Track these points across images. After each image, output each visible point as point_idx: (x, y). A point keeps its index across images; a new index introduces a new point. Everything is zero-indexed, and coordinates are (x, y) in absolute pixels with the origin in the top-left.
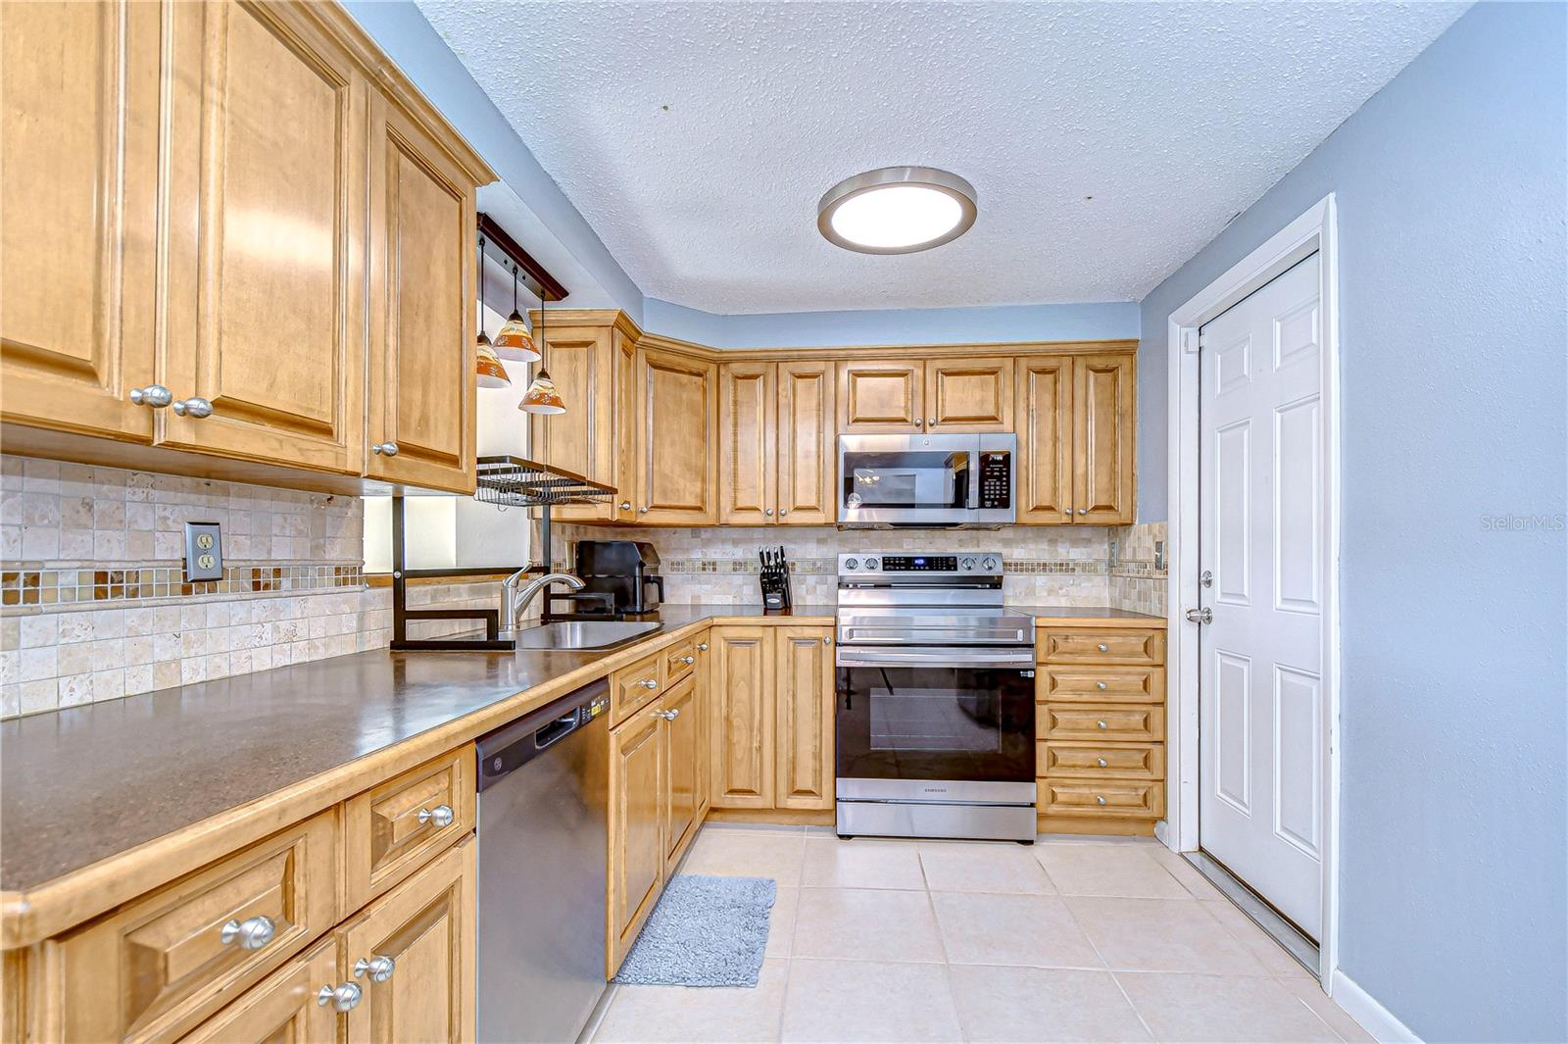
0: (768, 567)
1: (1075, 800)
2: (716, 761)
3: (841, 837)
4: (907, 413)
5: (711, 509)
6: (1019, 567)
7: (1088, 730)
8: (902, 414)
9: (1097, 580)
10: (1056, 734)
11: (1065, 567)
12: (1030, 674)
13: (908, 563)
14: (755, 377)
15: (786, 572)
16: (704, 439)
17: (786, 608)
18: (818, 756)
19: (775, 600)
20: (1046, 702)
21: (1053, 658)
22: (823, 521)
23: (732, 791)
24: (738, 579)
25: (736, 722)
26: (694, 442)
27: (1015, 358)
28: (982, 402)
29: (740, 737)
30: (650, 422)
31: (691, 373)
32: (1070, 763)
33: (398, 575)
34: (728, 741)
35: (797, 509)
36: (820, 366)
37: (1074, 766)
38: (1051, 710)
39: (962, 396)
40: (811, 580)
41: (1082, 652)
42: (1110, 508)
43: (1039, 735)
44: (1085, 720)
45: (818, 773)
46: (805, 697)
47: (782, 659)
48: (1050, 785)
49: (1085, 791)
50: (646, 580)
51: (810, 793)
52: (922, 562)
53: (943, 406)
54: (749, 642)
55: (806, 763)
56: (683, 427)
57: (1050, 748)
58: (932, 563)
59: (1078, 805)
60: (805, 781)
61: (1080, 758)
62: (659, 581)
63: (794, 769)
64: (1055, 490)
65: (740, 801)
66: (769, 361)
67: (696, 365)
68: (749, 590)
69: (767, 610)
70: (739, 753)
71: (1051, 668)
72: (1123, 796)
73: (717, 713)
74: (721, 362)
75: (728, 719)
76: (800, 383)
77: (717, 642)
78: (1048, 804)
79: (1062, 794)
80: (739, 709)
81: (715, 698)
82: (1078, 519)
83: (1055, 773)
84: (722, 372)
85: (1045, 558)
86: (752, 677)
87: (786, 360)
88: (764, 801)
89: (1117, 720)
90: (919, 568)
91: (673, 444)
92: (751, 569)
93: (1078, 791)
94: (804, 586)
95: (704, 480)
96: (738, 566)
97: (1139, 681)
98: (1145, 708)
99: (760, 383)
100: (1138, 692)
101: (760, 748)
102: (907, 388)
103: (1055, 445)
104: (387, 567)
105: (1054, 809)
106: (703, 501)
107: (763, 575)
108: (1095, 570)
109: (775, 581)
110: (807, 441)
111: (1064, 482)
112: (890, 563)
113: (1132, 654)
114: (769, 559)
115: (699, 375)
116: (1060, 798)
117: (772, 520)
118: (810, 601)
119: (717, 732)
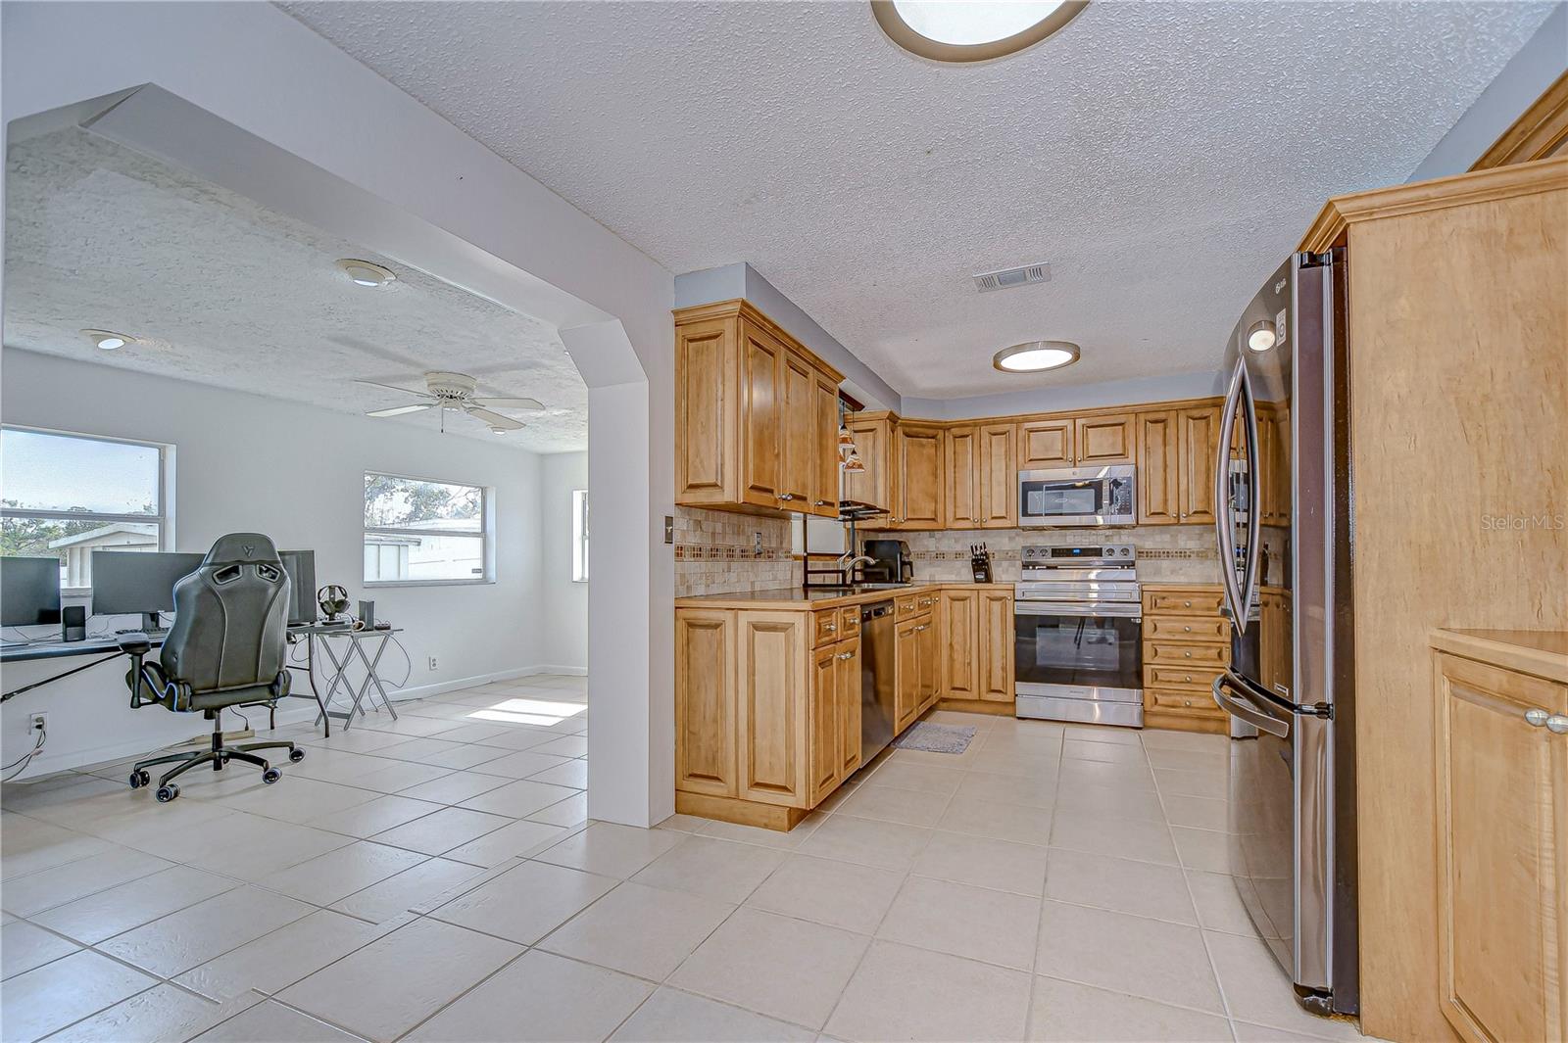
0: (976, 555)
1: (1170, 704)
2: (945, 670)
3: (1019, 718)
4: (1063, 454)
5: (940, 519)
6: (1149, 554)
7: (1179, 658)
8: (1060, 456)
9: (1209, 562)
10: (1157, 660)
11: (1183, 555)
12: (1138, 621)
13: (1069, 552)
14: (968, 436)
15: (988, 558)
16: (936, 476)
17: (988, 579)
18: (1004, 669)
19: (981, 576)
20: (1151, 640)
21: (1154, 611)
22: (1009, 526)
23: (954, 689)
24: (958, 564)
25: (956, 647)
26: (931, 479)
27: (1136, 414)
28: (1113, 445)
29: (958, 657)
30: (905, 469)
31: (928, 437)
32: (1168, 679)
33: (805, 554)
34: (951, 659)
35: (993, 518)
36: (1006, 427)
37: (1169, 681)
38: (1153, 645)
39: (1099, 441)
40: (1005, 564)
41: (1175, 607)
42: (1206, 512)
43: (1145, 660)
44: (1177, 652)
45: (1005, 680)
46: (996, 634)
47: (982, 610)
48: (1154, 693)
49: (1178, 698)
50: (903, 563)
51: (1000, 692)
52: (1078, 551)
53: (1088, 448)
54: (964, 599)
55: (997, 673)
56: (925, 469)
57: (1153, 670)
58: (1085, 552)
59: (1173, 707)
60: (997, 684)
61: (1174, 677)
62: (910, 564)
63: (990, 677)
64: (1166, 501)
65: (959, 695)
66: (975, 425)
67: (931, 432)
68: (964, 572)
69: (977, 581)
70: (958, 665)
71: (1153, 617)
72: (1204, 703)
73: (945, 643)
74: (946, 428)
75: (951, 644)
76: (994, 437)
77: (944, 598)
78: (1152, 706)
79: (1162, 700)
80: (958, 639)
81: (943, 633)
82: (1183, 521)
83: (1156, 685)
84: (947, 434)
85: (1168, 547)
86: (965, 620)
87: (987, 423)
88: (973, 695)
89: (1198, 652)
90: (1076, 555)
91: (918, 482)
92: (966, 557)
93: (1173, 698)
94: (1001, 569)
95: (936, 502)
96: (958, 555)
97: (1215, 627)
98: (1219, 645)
99: (969, 439)
100: (1214, 635)
101: (970, 664)
102: (1063, 438)
103: (1165, 471)
104: (802, 553)
105: (1156, 709)
106: (936, 516)
107: (973, 560)
108: (1207, 556)
109: (981, 565)
110: (999, 475)
111: (1171, 496)
112: (1056, 552)
113: (1209, 609)
114: (976, 549)
115: (933, 438)
116: (1159, 702)
117: (977, 525)
118: (1004, 577)
119: (945, 653)
